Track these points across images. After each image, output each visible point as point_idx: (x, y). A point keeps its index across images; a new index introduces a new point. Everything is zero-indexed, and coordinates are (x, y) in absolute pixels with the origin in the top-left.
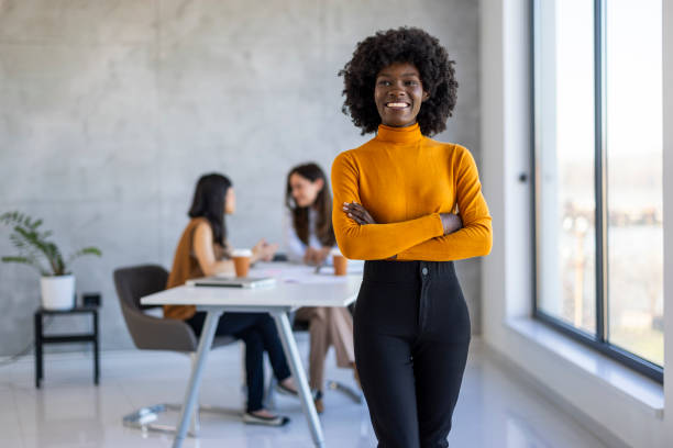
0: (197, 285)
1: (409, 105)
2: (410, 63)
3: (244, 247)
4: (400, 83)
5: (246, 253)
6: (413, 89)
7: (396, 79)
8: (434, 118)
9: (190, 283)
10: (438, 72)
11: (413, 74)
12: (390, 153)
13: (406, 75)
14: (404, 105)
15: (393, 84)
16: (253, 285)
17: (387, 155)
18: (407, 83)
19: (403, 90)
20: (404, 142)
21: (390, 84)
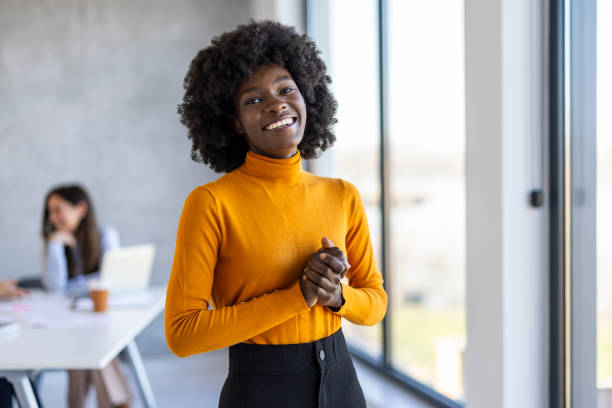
1: (294, 119)
11: (285, 78)
15: (265, 98)
21: (260, 100)
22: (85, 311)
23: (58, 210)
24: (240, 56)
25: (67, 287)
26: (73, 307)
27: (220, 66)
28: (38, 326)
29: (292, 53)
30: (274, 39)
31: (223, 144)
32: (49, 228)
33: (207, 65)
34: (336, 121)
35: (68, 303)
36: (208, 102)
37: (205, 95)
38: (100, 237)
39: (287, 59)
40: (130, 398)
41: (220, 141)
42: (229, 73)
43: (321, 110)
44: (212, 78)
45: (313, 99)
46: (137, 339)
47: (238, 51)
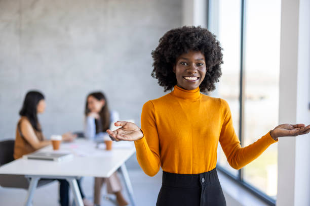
0: (29, 158)
1: (198, 78)
2: (202, 52)
3: (57, 134)
4: (194, 64)
5: (59, 138)
6: (201, 68)
7: (192, 63)
8: (210, 84)
9: (25, 157)
10: (217, 58)
11: (202, 59)
12: (181, 105)
13: (198, 60)
14: (196, 78)
15: (189, 64)
16: (60, 159)
17: (180, 105)
18: (198, 64)
19: (196, 69)
20: (190, 99)
21: (187, 64)
22: (102, 149)
23: (92, 103)
24: (186, 43)
25: (95, 137)
26: (97, 147)
27: (176, 44)
28: (81, 156)
29: (209, 50)
30: (204, 41)
31: (165, 75)
32: (88, 111)
33: (171, 40)
34: (218, 81)
35: (94, 145)
36: (165, 55)
37: (165, 52)
38: (110, 115)
39: (206, 51)
40: (121, 189)
41: (165, 73)
42: (179, 48)
43: (213, 75)
44: (171, 46)
45: (211, 70)
46: (126, 163)
47: (186, 41)
